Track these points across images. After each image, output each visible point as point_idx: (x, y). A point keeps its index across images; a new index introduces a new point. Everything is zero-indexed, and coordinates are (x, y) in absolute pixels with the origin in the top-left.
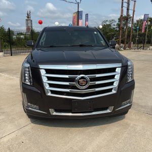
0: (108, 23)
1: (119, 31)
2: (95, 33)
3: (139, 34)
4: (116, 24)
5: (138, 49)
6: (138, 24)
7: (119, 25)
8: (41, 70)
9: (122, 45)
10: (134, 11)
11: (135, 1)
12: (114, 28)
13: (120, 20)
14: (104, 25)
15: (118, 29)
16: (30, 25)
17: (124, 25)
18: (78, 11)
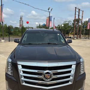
0: (67, 23)
1: (74, 27)
2: (58, 34)
3: (85, 29)
4: (72, 23)
5: (85, 39)
6: (85, 24)
7: (73, 24)
8: (18, 65)
9: (75, 36)
10: (82, 17)
11: (83, 11)
12: (71, 26)
13: (74, 21)
14: (65, 24)
15: (73, 26)
16: (21, 23)
17: (77, 24)
18: (50, 17)
